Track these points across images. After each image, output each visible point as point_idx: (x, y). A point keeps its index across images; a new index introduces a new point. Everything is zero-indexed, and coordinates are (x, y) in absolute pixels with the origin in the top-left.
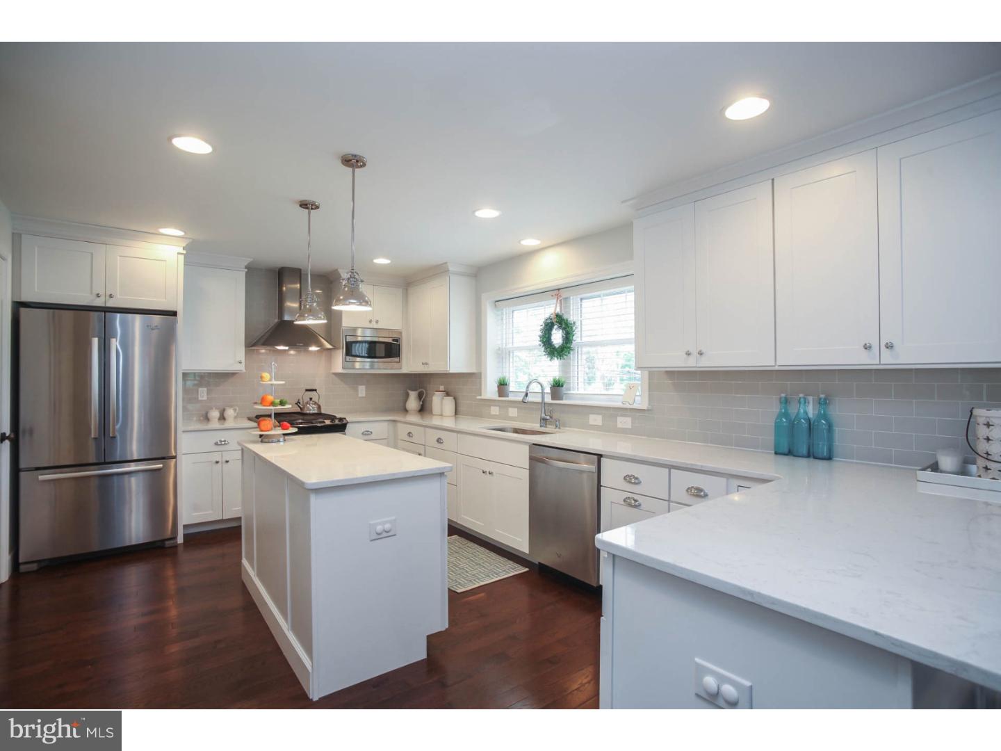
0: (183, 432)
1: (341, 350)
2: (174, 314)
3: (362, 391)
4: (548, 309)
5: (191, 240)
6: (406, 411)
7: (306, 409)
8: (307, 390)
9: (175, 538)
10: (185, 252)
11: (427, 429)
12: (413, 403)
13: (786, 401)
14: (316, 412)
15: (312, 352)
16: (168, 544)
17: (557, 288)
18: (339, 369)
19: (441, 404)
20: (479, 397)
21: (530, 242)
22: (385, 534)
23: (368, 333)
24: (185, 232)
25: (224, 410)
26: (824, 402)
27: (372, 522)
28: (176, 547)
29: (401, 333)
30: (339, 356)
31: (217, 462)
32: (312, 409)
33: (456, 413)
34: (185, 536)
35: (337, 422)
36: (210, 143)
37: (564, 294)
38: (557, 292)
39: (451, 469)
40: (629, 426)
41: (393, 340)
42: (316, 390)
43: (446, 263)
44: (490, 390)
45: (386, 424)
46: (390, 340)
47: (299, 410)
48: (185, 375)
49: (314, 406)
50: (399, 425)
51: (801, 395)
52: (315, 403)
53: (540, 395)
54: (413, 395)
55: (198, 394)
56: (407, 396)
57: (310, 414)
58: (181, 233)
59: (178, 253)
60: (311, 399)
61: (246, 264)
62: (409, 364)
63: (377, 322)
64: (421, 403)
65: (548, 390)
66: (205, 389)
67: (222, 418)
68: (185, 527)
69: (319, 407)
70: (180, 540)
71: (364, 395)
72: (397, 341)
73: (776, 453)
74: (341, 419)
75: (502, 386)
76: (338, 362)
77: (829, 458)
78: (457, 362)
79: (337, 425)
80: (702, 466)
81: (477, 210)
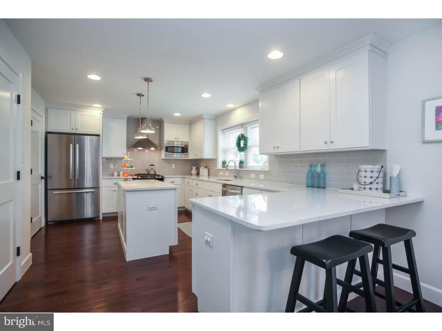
0: (102, 179)
1: (164, 150)
2: (99, 135)
3: (173, 166)
4: (238, 133)
5: (104, 109)
6: (191, 175)
7: (150, 172)
8: (150, 165)
9: (99, 217)
10: (103, 113)
11: (194, 180)
12: (194, 171)
13: (311, 166)
14: (154, 173)
15: (151, 150)
16: (96, 219)
17: (242, 124)
18: (163, 158)
19: (204, 171)
20: (216, 168)
21: (230, 106)
22: (153, 209)
23: (180, 143)
24: (102, 106)
25: (119, 172)
26: (323, 166)
27: (148, 204)
28: (99, 220)
29: (188, 143)
30: (163, 152)
31: (115, 191)
32: (152, 172)
33: (209, 175)
34: (103, 217)
35: (160, 177)
36: (100, 77)
37: (245, 126)
38: (242, 125)
40: (263, 178)
41: (185, 146)
42: (154, 165)
43: (202, 115)
44: (220, 166)
45: (181, 179)
46: (184, 146)
47: (147, 173)
48: (103, 158)
49: (153, 171)
50: (186, 179)
51: (315, 163)
52: (154, 170)
53: (234, 167)
54: (194, 168)
55: (110, 166)
56: (192, 169)
57: (151, 174)
58: (101, 106)
59: (100, 113)
60: (152, 169)
61: (127, 117)
62: (191, 155)
63: (178, 139)
64: (197, 171)
65: (238, 165)
66: (113, 164)
67: (119, 175)
68: (103, 214)
69: (155, 172)
70: (101, 218)
71: (174, 168)
72: (187, 146)
73: (307, 186)
74: (162, 176)
75: (224, 163)
76: (163, 154)
77: (324, 188)
78: (207, 154)
79: (160, 178)
80: (269, 189)
81: (203, 94)
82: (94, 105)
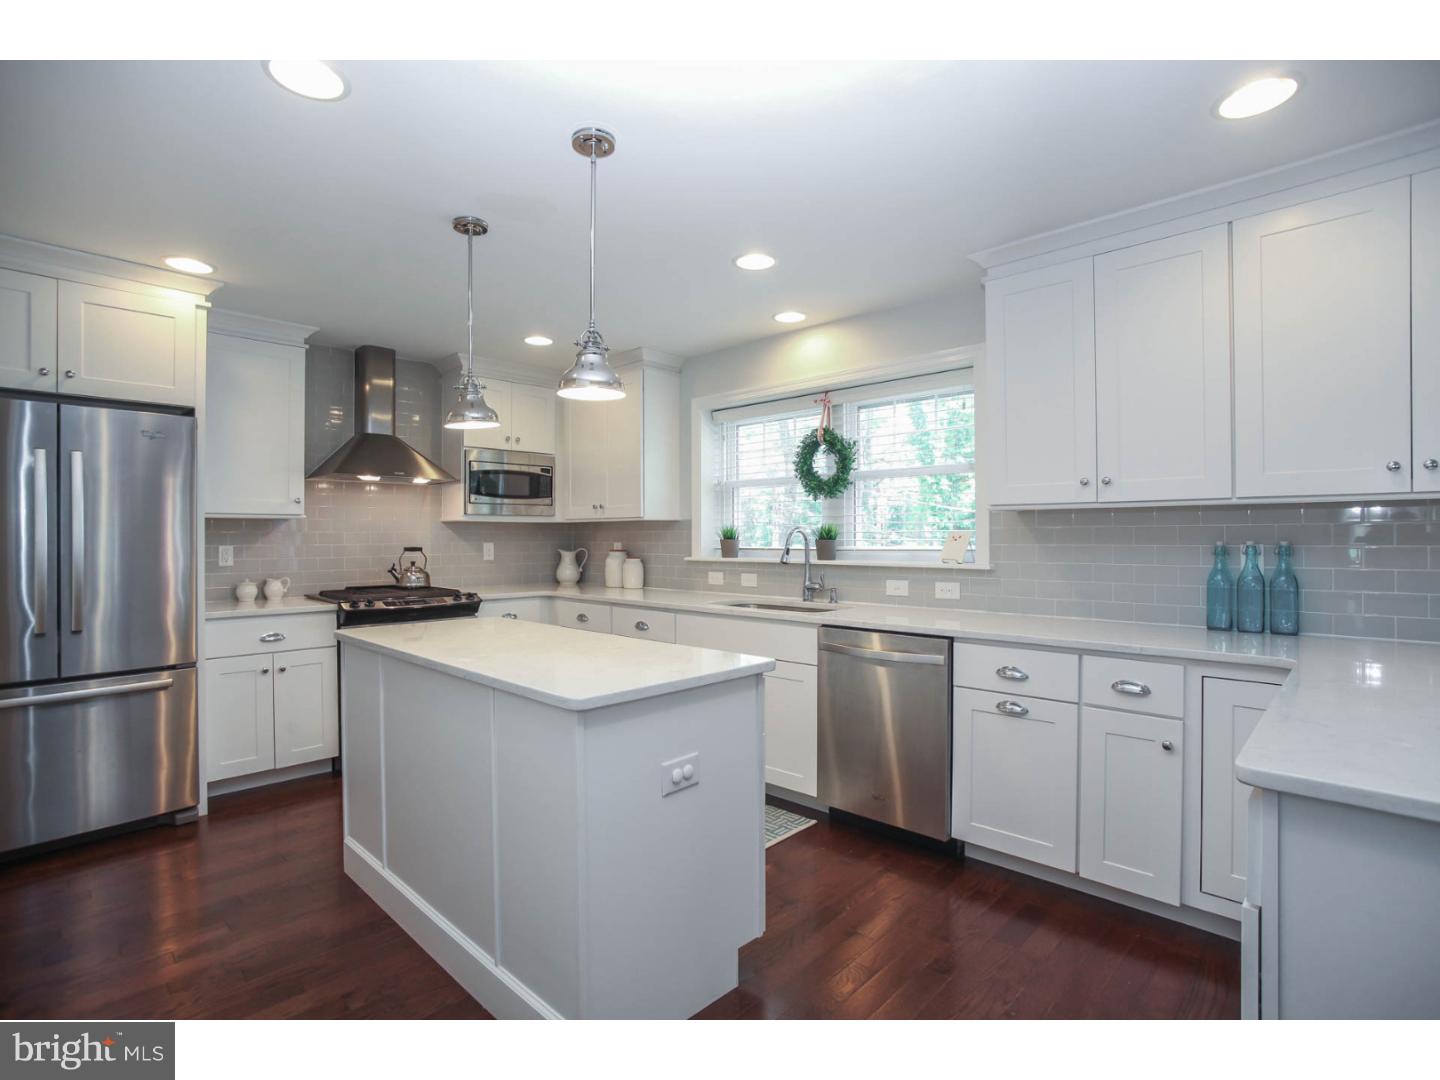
0: (207, 620)
1: (462, 485)
2: (189, 412)
3: (489, 550)
4: (811, 422)
5: (221, 285)
6: (556, 582)
7: (405, 580)
8: (407, 549)
9: (194, 808)
10: (209, 305)
11: (615, 609)
12: (568, 570)
13: (1224, 553)
14: (422, 584)
15: (417, 486)
16: (180, 818)
17: (822, 389)
18: (459, 516)
19: (621, 572)
20: (687, 559)
21: (789, 317)
22: (685, 784)
24: (215, 268)
25: (265, 583)
26: (1287, 552)
27: (665, 764)
28: (194, 823)
29: (553, 459)
30: (458, 494)
31: (265, 672)
32: (414, 579)
33: (645, 583)
34: (211, 800)
35: (464, 600)
37: (835, 399)
38: (824, 396)
39: (771, 667)
40: (956, 595)
41: (542, 470)
42: (420, 549)
43: (639, 348)
44: (705, 544)
45: (537, 602)
46: (537, 470)
47: (392, 581)
48: (209, 521)
49: (418, 575)
50: (560, 604)
51: (1249, 543)
52: (421, 571)
53: (803, 554)
54: (568, 557)
55: (218, 557)
56: (558, 559)
57: (412, 589)
58: (206, 269)
59: (198, 307)
60: (413, 564)
61: (307, 336)
62: (567, 507)
63: (518, 440)
64: (581, 570)
65: (813, 545)
66: (231, 548)
67: (262, 597)
68: (211, 785)
69: (427, 576)
70: (203, 810)
71: (492, 558)
72: (548, 471)
73: (1210, 628)
74: (470, 596)
75: (729, 539)
76: (457, 505)
77: (1295, 633)
78: (654, 507)
79: (465, 604)
80: (1141, 649)
81: (741, 256)
82: (173, 262)
